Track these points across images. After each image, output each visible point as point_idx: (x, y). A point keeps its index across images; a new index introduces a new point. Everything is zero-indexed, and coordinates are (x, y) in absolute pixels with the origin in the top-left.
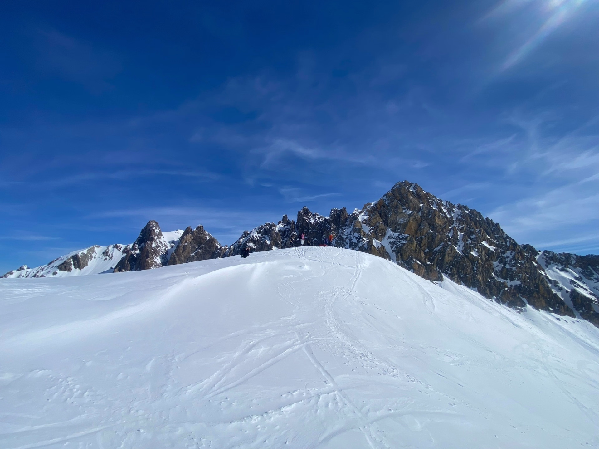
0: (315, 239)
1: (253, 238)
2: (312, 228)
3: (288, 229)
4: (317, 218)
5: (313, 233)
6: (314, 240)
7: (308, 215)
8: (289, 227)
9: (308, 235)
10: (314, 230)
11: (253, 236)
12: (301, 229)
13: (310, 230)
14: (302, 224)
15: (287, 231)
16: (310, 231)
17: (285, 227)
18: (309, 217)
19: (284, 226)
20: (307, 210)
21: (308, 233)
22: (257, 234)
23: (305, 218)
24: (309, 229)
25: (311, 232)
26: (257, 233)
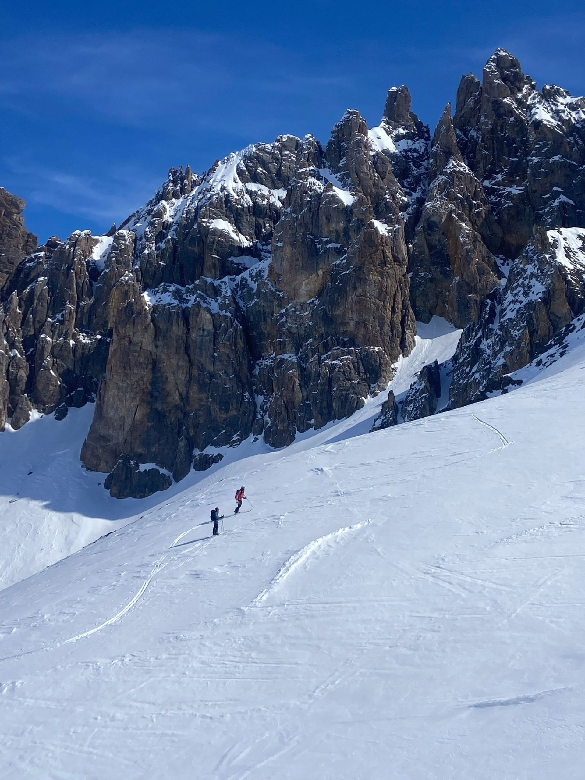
0: (563, 198)
1: (227, 196)
2: (545, 145)
3: (415, 150)
4: (561, 107)
5: (551, 170)
6: (556, 203)
7: (520, 90)
8: (419, 145)
9: (523, 178)
10: (556, 158)
11: (223, 189)
12: (485, 152)
13: (536, 155)
14: (492, 131)
15: (414, 160)
16: (536, 160)
17: (404, 144)
18: (526, 97)
19: (397, 139)
20: (514, 64)
21: (525, 172)
22: (240, 184)
23: (505, 100)
24: (527, 154)
25: (539, 165)
26: (238, 180)
